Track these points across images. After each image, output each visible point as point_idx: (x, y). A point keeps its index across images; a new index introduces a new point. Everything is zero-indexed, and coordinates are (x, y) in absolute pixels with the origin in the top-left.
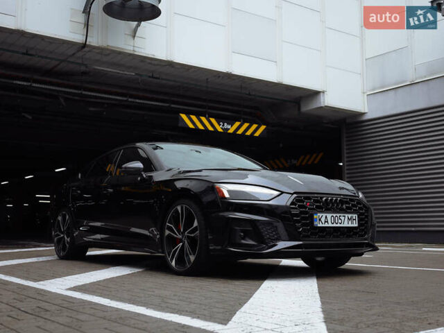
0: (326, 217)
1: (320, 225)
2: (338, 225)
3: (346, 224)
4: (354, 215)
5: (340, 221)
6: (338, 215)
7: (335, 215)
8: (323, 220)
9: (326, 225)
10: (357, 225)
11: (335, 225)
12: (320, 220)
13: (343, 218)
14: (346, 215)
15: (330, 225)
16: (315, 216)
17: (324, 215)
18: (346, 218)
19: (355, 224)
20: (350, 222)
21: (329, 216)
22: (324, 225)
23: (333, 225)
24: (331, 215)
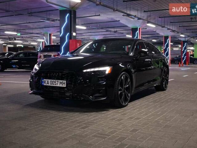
0: (48, 81)
1: (45, 85)
2: (54, 85)
3: (58, 85)
4: (64, 81)
5: (55, 83)
6: (54, 80)
7: (52, 80)
8: (46, 82)
9: (48, 85)
10: (65, 86)
11: (52, 85)
12: (45, 82)
13: (57, 82)
14: (59, 81)
15: (50, 85)
16: (43, 81)
17: (47, 80)
18: (59, 82)
19: (64, 86)
20: (61, 85)
21: (49, 80)
22: (46, 85)
23: (51, 85)
24: (51, 80)
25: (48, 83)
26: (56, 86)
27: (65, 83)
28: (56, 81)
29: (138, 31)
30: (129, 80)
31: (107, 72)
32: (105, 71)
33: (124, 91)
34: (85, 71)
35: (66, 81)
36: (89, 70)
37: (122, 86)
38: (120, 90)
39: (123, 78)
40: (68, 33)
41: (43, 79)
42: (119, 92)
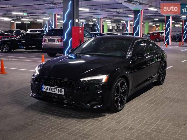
0: (47, 88)
1: (44, 90)
2: (53, 92)
3: (57, 92)
4: (62, 89)
5: (54, 91)
6: (53, 88)
7: (51, 87)
8: (46, 88)
9: (47, 91)
10: (63, 94)
11: (51, 92)
12: (44, 88)
13: (56, 90)
14: (58, 89)
15: (49, 91)
16: (42, 87)
17: (46, 87)
18: (58, 90)
19: (63, 93)
20: (59, 92)
21: (49, 87)
25: (48, 90)
26: (55, 93)
27: (63, 91)
28: (55, 88)
29: (140, 13)
30: (125, 84)
31: (103, 81)
32: (102, 79)
33: (120, 96)
34: (82, 80)
35: (64, 89)
36: (86, 79)
37: (118, 92)
38: (117, 96)
39: (119, 84)
40: (71, 20)
41: (43, 85)
42: (115, 98)
